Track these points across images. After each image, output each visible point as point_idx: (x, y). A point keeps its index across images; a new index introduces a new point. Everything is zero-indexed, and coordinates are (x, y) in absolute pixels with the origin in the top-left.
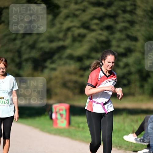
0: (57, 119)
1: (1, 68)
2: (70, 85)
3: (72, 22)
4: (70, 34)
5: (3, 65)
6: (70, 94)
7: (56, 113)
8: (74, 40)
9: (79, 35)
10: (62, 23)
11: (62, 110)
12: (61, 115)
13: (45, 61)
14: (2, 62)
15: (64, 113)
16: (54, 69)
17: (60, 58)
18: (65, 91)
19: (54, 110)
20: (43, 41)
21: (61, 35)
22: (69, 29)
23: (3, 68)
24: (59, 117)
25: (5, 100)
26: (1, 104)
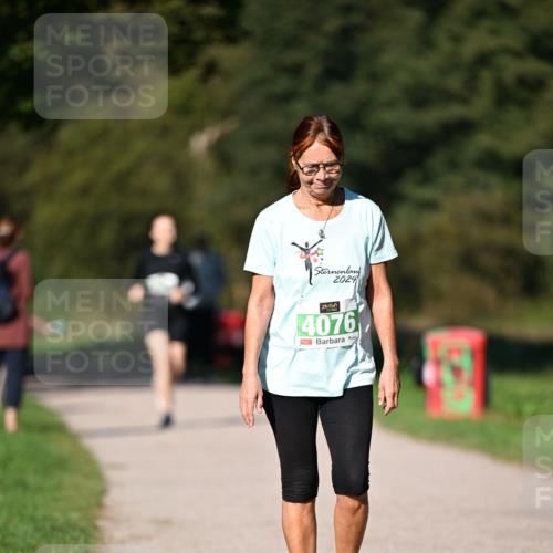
0: (439, 384)
2: (489, 261)
3: (494, 32)
4: (486, 78)
6: (489, 294)
7: (438, 362)
8: (503, 97)
9: (522, 82)
10: (457, 39)
11: (459, 351)
12: (457, 371)
13: (396, 174)
15: (465, 362)
16: (431, 205)
17: (453, 165)
18: (470, 285)
19: (429, 353)
20: (391, 104)
21: (455, 83)
22: (483, 60)
24: (447, 377)
25: (345, 314)
26: (328, 338)
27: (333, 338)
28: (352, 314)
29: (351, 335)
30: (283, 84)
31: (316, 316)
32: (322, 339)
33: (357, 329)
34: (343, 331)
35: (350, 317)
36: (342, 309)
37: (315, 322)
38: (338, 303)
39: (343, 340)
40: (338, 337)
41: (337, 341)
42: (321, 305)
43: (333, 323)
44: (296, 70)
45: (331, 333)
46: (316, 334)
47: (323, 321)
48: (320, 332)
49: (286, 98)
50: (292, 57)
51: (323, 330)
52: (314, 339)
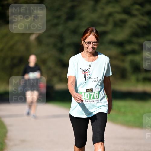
1: (90, 42)
4: (111, 20)
5: (94, 37)
10: (103, 9)
14: (92, 33)
21: (102, 21)
22: (110, 15)
23: (93, 42)
25: (94, 93)
26: (89, 100)
27: (90, 100)
28: (97, 93)
29: (97, 100)
30: (55, 21)
31: (85, 93)
32: (87, 100)
33: (99, 98)
34: (94, 98)
35: (96, 94)
36: (94, 91)
37: (85, 95)
38: (92, 89)
39: (94, 101)
40: (92, 100)
41: (91, 101)
42: (87, 90)
43: (90, 95)
44: (59, 17)
45: (90, 99)
46: (85, 99)
47: (87, 95)
48: (86, 98)
49: (56, 25)
50: (58, 14)
51: (87, 98)
52: (84, 100)
